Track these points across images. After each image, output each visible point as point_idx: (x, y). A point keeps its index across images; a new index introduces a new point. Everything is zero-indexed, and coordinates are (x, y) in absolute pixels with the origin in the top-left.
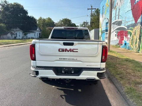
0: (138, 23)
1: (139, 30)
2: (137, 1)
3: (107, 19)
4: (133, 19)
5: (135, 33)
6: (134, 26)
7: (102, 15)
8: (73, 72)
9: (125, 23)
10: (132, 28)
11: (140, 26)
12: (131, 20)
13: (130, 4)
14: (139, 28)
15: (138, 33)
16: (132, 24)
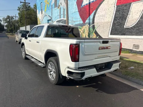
0: (86, 23)
1: (88, 29)
2: (84, 6)
3: (49, 16)
4: (81, 20)
5: (84, 31)
6: (82, 25)
7: (40, 12)
8: (104, 67)
9: (72, 22)
10: (81, 27)
11: (88, 25)
12: (79, 20)
13: (77, 6)
14: (88, 27)
15: (87, 31)
16: (80, 24)
